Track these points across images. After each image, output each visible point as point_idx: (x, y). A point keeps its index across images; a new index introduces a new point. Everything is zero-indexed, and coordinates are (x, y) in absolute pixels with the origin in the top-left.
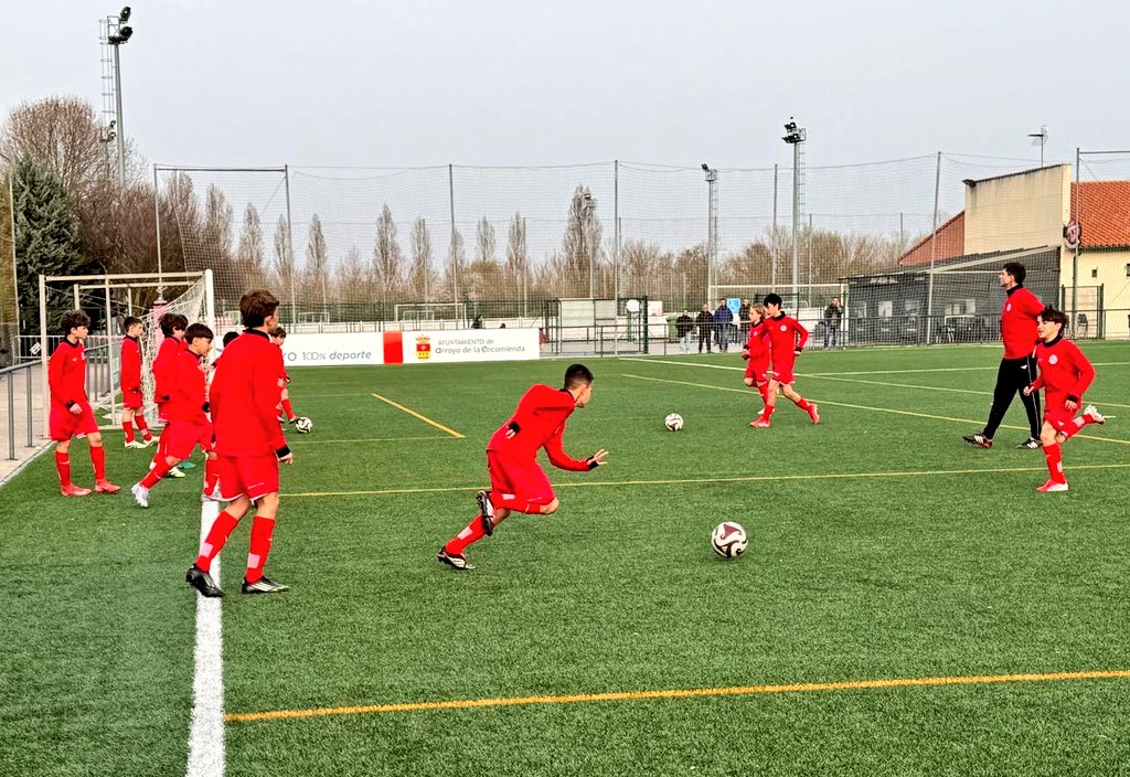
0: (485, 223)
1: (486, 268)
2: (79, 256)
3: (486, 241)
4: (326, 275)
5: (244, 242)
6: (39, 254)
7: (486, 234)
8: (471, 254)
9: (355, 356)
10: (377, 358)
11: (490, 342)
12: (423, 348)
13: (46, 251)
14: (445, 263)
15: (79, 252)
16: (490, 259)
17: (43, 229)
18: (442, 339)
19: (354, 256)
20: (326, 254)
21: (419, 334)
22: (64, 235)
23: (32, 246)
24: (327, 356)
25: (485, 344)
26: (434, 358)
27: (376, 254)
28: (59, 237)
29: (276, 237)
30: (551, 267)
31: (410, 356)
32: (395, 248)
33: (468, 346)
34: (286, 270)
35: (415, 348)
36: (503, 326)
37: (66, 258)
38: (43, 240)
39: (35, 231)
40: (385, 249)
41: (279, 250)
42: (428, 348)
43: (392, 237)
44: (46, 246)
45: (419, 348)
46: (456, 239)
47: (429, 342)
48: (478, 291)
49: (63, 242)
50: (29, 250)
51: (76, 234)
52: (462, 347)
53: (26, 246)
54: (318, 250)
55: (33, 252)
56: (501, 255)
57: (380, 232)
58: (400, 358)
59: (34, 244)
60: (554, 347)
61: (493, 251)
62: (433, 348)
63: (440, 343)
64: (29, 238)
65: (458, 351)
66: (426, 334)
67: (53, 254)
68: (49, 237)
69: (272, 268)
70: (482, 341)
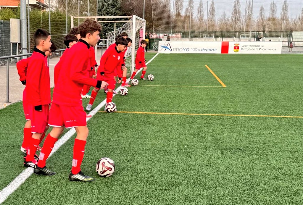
0: (274, 4)
1: (272, 20)
2: (119, 12)
3: (273, 10)
4: (215, 21)
5: (187, 9)
6: (106, 11)
7: (273, 7)
8: (267, 15)
9: (211, 50)
10: (219, 51)
11: (262, 46)
12: (236, 48)
13: (108, 10)
14: (257, 17)
15: (120, 11)
16: (274, 16)
17: (108, 2)
18: (244, 45)
19: (224, 14)
20: (215, 14)
21: (235, 43)
22: (115, 5)
23: (104, 8)
24: (200, 50)
25: (260, 47)
26: (240, 52)
27: (233, 14)
28: (113, 5)
29: (199, 8)
30: (298, 20)
31: (231, 51)
32: (239, 12)
33: (254, 48)
34: (201, 19)
35: (233, 48)
36: (270, 41)
37: (115, 12)
38: (108, 6)
39: (105, 3)
40: (236, 12)
41: (199, 12)
42: (238, 48)
43: (239, 8)
44: (109, 8)
45: (235, 48)
46: (262, 9)
47: (238, 46)
48: (268, 28)
49: (115, 7)
50: (103, 10)
51: (119, 4)
52: (251, 48)
53: (102, 8)
54: (212, 12)
55: (104, 10)
56: (278, 15)
57: (235, 6)
58: (227, 51)
59: (105, 7)
60: (289, 49)
61: (275, 13)
62: (240, 48)
63: (243, 46)
64: (103, 5)
65: (250, 49)
66: (238, 43)
67: (111, 11)
68: (110, 5)
69: (196, 19)
70: (259, 46)
